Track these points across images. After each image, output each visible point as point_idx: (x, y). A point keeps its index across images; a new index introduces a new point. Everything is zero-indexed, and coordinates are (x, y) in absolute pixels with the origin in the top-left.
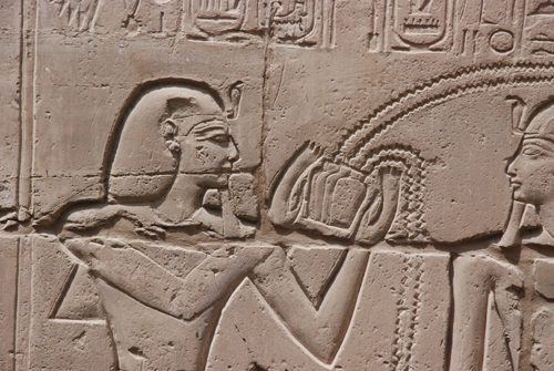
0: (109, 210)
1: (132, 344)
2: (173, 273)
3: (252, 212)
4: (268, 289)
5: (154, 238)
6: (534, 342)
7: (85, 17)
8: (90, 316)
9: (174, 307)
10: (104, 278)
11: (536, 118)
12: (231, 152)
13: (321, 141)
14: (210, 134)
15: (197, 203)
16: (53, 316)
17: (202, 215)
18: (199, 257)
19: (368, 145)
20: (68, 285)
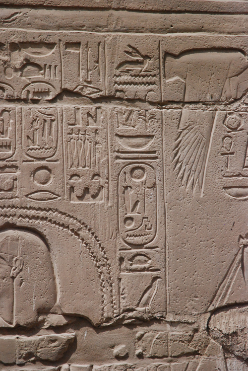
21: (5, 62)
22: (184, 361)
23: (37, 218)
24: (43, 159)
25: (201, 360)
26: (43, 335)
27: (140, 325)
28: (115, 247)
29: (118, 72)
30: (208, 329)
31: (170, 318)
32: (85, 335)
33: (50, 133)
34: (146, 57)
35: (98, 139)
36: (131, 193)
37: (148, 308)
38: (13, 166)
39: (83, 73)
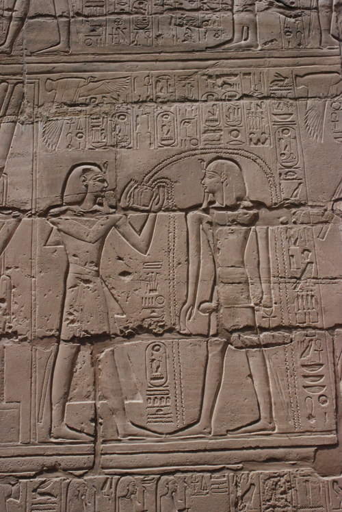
0: (64, 208)
1: (74, 253)
2: (87, 227)
3: (114, 204)
4: (121, 230)
5: (80, 216)
6: (218, 240)
7: (54, 146)
8: (58, 244)
9: (88, 239)
10: (63, 231)
11: (210, 165)
12: (106, 185)
13: (136, 178)
14: (98, 179)
15: (95, 203)
16: (45, 245)
17: (97, 207)
18: (96, 221)
19: (153, 178)
20: (50, 234)
21: (213, 84)
22: (320, 226)
23: (233, 153)
24: (235, 126)
25: (330, 226)
26: (240, 211)
27: (294, 207)
28: (276, 168)
29: (271, 85)
30: (332, 210)
31: (310, 203)
32: (263, 212)
33: (238, 114)
34: (286, 78)
35: (263, 116)
36: (283, 141)
37: (297, 198)
38: (219, 130)
39: (253, 86)
